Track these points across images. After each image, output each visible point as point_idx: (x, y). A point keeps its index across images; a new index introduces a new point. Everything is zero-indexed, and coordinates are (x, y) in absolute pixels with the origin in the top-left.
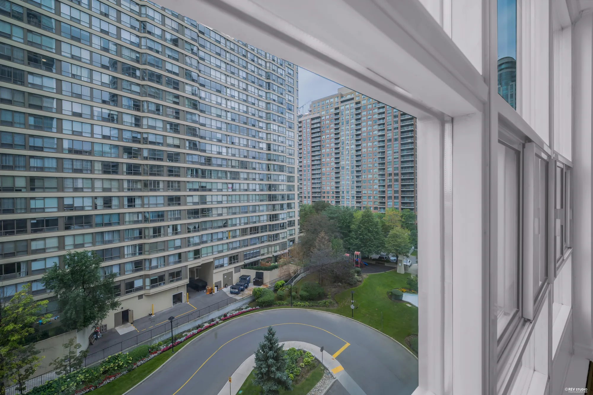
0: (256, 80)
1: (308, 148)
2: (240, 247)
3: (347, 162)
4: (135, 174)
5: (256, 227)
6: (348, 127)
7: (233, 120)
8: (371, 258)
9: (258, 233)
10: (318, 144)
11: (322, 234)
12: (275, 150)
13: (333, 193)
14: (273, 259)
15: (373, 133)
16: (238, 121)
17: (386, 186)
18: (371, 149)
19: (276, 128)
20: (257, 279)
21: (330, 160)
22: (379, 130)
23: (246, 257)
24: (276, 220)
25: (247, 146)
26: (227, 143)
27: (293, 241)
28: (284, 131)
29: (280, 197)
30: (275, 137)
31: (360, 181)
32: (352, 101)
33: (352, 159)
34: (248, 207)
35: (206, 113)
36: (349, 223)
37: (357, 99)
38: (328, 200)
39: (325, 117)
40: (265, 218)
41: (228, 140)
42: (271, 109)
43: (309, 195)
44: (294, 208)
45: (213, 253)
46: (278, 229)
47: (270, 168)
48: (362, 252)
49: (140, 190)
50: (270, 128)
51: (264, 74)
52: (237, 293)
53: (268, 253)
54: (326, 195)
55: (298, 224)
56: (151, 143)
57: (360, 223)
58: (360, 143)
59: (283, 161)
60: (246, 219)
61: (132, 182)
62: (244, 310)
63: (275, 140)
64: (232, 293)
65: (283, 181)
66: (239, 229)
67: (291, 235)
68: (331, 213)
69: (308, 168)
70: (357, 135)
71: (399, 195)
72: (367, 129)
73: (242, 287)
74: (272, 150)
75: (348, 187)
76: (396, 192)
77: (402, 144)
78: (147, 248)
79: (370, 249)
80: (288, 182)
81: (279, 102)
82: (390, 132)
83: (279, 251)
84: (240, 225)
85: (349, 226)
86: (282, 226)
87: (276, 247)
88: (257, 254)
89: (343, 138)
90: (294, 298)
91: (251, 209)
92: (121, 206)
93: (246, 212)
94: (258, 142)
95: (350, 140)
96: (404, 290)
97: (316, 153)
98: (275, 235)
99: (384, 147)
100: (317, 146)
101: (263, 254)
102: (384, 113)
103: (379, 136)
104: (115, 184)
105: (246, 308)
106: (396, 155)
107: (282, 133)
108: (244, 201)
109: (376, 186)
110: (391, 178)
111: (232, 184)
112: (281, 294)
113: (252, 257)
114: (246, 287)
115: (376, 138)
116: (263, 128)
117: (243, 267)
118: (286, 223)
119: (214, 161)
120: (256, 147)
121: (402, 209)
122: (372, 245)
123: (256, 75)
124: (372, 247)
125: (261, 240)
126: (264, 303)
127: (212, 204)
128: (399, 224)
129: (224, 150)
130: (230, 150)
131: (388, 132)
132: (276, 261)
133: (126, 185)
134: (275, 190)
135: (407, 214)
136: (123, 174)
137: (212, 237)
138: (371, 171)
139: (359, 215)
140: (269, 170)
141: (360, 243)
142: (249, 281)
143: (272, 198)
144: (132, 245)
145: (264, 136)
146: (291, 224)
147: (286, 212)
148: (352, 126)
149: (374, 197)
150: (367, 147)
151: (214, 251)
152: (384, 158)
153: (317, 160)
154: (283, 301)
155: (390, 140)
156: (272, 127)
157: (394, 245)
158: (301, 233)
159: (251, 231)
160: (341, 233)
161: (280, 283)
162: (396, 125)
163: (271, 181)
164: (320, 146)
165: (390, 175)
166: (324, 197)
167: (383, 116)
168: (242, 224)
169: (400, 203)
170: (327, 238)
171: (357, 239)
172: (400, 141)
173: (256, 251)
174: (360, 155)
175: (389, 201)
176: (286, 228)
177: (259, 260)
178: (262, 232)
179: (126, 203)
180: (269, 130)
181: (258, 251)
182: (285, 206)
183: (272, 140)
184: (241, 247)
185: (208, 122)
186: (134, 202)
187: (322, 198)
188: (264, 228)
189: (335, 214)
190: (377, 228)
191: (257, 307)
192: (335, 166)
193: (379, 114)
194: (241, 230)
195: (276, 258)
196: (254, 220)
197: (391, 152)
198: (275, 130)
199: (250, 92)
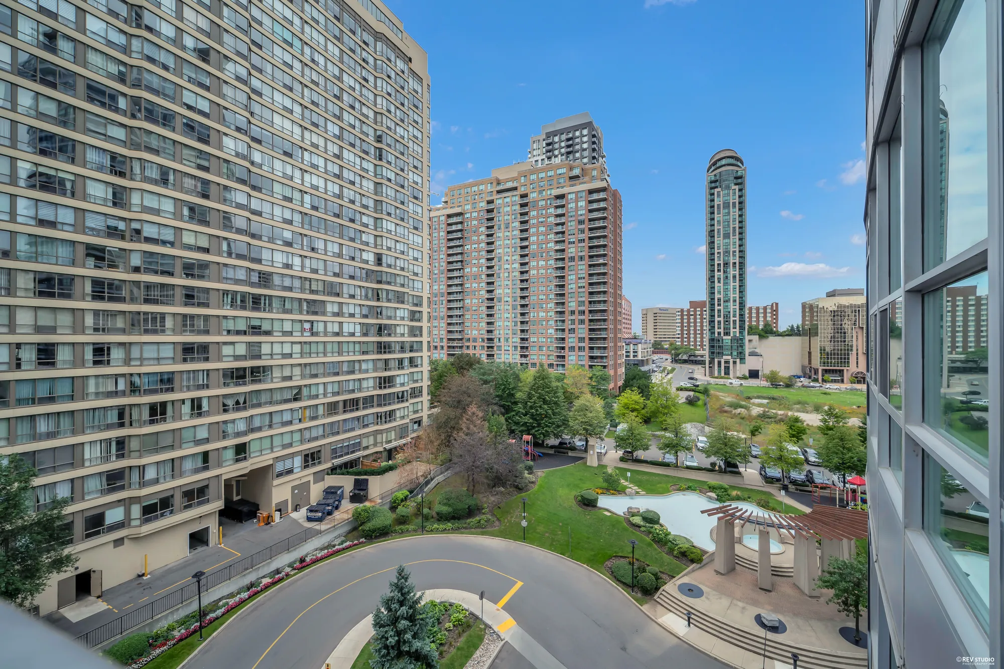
0: (358, 142)
1: (442, 264)
2: (324, 436)
3: (507, 291)
4: (112, 299)
5: (354, 399)
6: (507, 234)
7: (313, 208)
8: (547, 445)
9: (357, 409)
10: (459, 258)
11: (473, 409)
12: (389, 266)
13: (483, 340)
14: (385, 454)
15: (546, 247)
16: (323, 211)
17: (567, 331)
18: (544, 271)
19: (391, 227)
20: (357, 492)
21: (479, 286)
22: (557, 242)
23: (335, 453)
24: (389, 387)
25: (340, 255)
26: (302, 249)
27: (419, 422)
28: (406, 233)
29: (398, 348)
30: (391, 244)
31: (527, 322)
32: (515, 193)
33: (514, 287)
34: (341, 363)
35: (264, 191)
36: (513, 389)
37: (523, 189)
38: (474, 352)
39: (471, 215)
40: (371, 383)
41: (305, 244)
42: (384, 195)
43: (441, 344)
44: (422, 365)
45: (272, 448)
46: (394, 403)
47: (380, 296)
48: (534, 436)
49: (123, 331)
50: (382, 228)
51: (371, 132)
52: (320, 520)
53: (375, 445)
54: (471, 344)
55: (428, 394)
56: (148, 240)
57: (531, 389)
58: (526, 260)
59: (403, 286)
60: (336, 386)
61: (104, 315)
62: (337, 547)
63: (389, 249)
64: (309, 519)
65: (403, 318)
66: (323, 404)
67: (416, 412)
68: (484, 374)
69: (441, 298)
70: (522, 248)
71: (586, 344)
72: (538, 239)
73: (330, 508)
74: (384, 264)
75: (507, 332)
76: (581, 340)
77: (590, 266)
78: (134, 444)
79: (546, 431)
80: (412, 320)
81: (397, 184)
82: (574, 245)
83: (395, 440)
84: (325, 395)
85: (513, 395)
86: (401, 397)
87: (389, 434)
88: (357, 446)
89: (500, 251)
90: (426, 518)
91: (345, 368)
92: (78, 362)
93: (337, 374)
94: (360, 249)
95: (511, 254)
96: (600, 491)
97: (456, 274)
98: (388, 413)
99: (563, 268)
100: (457, 262)
101: (367, 448)
102: (563, 215)
103: (557, 251)
104: (65, 320)
105: (342, 543)
106: (582, 283)
107: (402, 236)
108: (333, 353)
109: (551, 331)
110: (573, 317)
111: (312, 322)
112: (403, 514)
113: (348, 454)
114: (337, 508)
115: (552, 253)
116: (370, 227)
117: (330, 472)
118: (407, 391)
119: (277, 280)
120: (356, 259)
121: (591, 367)
122: (550, 423)
123: (357, 132)
124: (549, 427)
125: (363, 422)
126: (374, 531)
127: (272, 358)
128: (586, 390)
129: (297, 261)
130: (307, 262)
131: (570, 246)
132: (390, 458)
133: (89, 321)
134: (389, 335)
135: (597, 374)
136: (84, 299)
137: (271, 421)
138: (544, 306)
139: (529, 376)
140: (378, 300)
141: (531, 421)
142: (342, 497)
143: (383, 348)
144: (101, 441)
145: (371, 240)
146: (416, 393)
147: (407, 372)
148: (515, 233)
149: (549, 347)
150: (538, 268)
151: (274, 445)
152: (563, 286)
153: (457, 285)
154: (408, 524)
155: (572, 259)
156: (384, 226)
157: (582, 422)
158: (434, 407)
159: (345, 408)
160: (501, 406)
161: (400, 495)
162: (582, 236)
163: (382, 319)
164: (462, 261)
165: (573, 312)
166: (468, 347)
167: (563, 220)
168: (329, 395)
169: (588, 357)
170: (481, 414)
171: (525, 415)
172: (587, 262)
173: (353, 442)
174: (527, 280)
175: (571, 353)
176: (407, 400)
177: (359, 458)
178: (364, 408)
179: (89, 355)
180: (380, 230)
181: (357, 441)
182: (406, 363)
183: (385, 248)
184: (326, 435)
185: (266, 208)
186: (109, 354)
187: (464, 348)
188: (369, 401)
189: (490, 374)
190: (557, 397)
191: (361, 540)
192: (487, 296)
193: (557, 216)
194: (326, 405)
195: (390, 454)
196: (351, 388)
197: (573, 277)
198: (389, 232)
199: (347, 162)
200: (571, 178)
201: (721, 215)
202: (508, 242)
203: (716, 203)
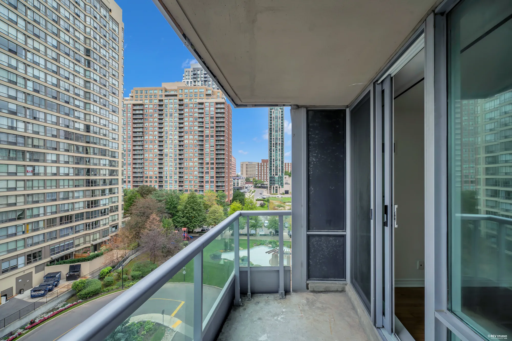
0: (71, 53)
1: (129, 133)
2: (44, 241)
3: (171, 150)
5: (68, 216)
6: (171, 119)
7: (35, 91)
8: (195, 232)
9: (71, 222)
11: (153, 216)
12: (95, 133)
13: (156, 177)
14: (92, 248)
15: (194, 129)
16: (43, 94)
17: (204, 173)
18: (192, 141)
19: (97, 109)
20: (71, 273)
21: (153, 147)
22: (199, 127)
23: (53, 251)
24: (95, 207)
25: (57, 123)
26: (25, 117)
27: (116, 227)
28: (107, 114)
29: (101, 183)
30: (96, 119)
31: (183, 168)
32: (176, 98)
33: (175, 148)
34: (58, 193)
36: (176, 204)
37: (180, 96)
38: (150, 184)
39: (149, 106)
40: (81, 205)
41: (28, 114)
42: (92, 89)
43: (129, 180)
44: (118, 193)
46: (99, 216)
47: (89, 151)
48: (188, 228)
50: (90, 109)
51: (82, 49)
52: (43, 295)
53: (85, 243)
54: (148, 180)
55: (122, 209)
57: (186, 203)
58: (182, 134)
59: (105, 145)
60: (54, 207)
62: (60, 309)
63: (95, 122)
64: (33, 297)
65: (105, 165)
66: (44, 220)
67: (113, 221)
68: (158, 197)
69: (129, 153)
70: (180, 128)
71: (214, 180)
72: (189, 124)
73: (51, 287)
74: (91, 132)
75: (171, 173)
76: (212, 177)
77: (216, 140)
79: (195, 224)
80: (110, 166)
81: (101, 83)
82: (208, 129)
83: (99, 238)
84: (45, 214)
85: (176, 207)
86: (104, 213)
87: (95, 235)
88: (72, 245)
89: (167, 128)
90: (125, 280)
91: (61, 196)
93: (55, 200)
94: (73, 121)
95: (173, 131)
96: (222, 251)
98: (94, 223)
99: (202, 141)
100: (139, 132)
101: (78, 245)
102: (203, 113)
103: (199, 131)
105: (64, 306)
106: (213, 149)
107: (105, 116)
108: (51, 186)
109: (196, 173)
110: (208, 166)
111: (34, 167)
112: (109, 280)
113: (64, 250)
114: (56, 286)
115: (197, 132)
116: (80, 107)
117: (49, 264)
118: (108, 209)
120: (70, 127)
121: (217, 191)
122: (196, 220)
123: (71, 46)
124: (196, 222)
125: (76, 230)
126: (88, 294)
128: (215, 202)
129: (21, 125)
130: (30, 126)
131: (206, 129)
132: (95, 250)
134: (95, 175)
135: (220, 194)
138: (192, 159)
139: (185, 197)
140: (87, 153)
141: (187, 220)
142: (60, 278)
143: (89, 183)
145: (82, 116)
146: (114, 209)
147: (108, 197)
148: (175, 119)
149: (195, 181)
150: (189, 139)
152: (202, 150)
154: (113, 286)
155: (207, 136)
157: (213, 219)
158: (125, 217)
159: (61, 221)
160: (169, 213)
161: (106, 270)
162: (212, 125)
163: (90, 165)
164: (143, 132)
165: (208, 163)
166: (147, 181)
167: (202, 116)
168: (48, 214)
169: (215, 186)
170: (158, 219)
171: (183, 217)
172: (215, 138)
173: (68, 243)
174: (183, 145)
175: (206, 184)
176: (108, 214)
177: (72, 252)
178: (76, 221)
180: (89, 110)
181: (70, 242)
182: (107, 192)
183: (92, 121)
184: (46, 240)
187: (144, 182)
188: (80, 216)
189: (163, 197)
190: (200, 207)
191: (79, 301)
192: (159, 153)
193: (199, 113)
194: (46, 221)
195: (96, 247)
196: (66, 209)
197: (208, 145)
198: (95, 112)
199: (63, 64)
200: (207, 95)
201: (274, 122)
202: (171, 124)
203: (273, 116)
